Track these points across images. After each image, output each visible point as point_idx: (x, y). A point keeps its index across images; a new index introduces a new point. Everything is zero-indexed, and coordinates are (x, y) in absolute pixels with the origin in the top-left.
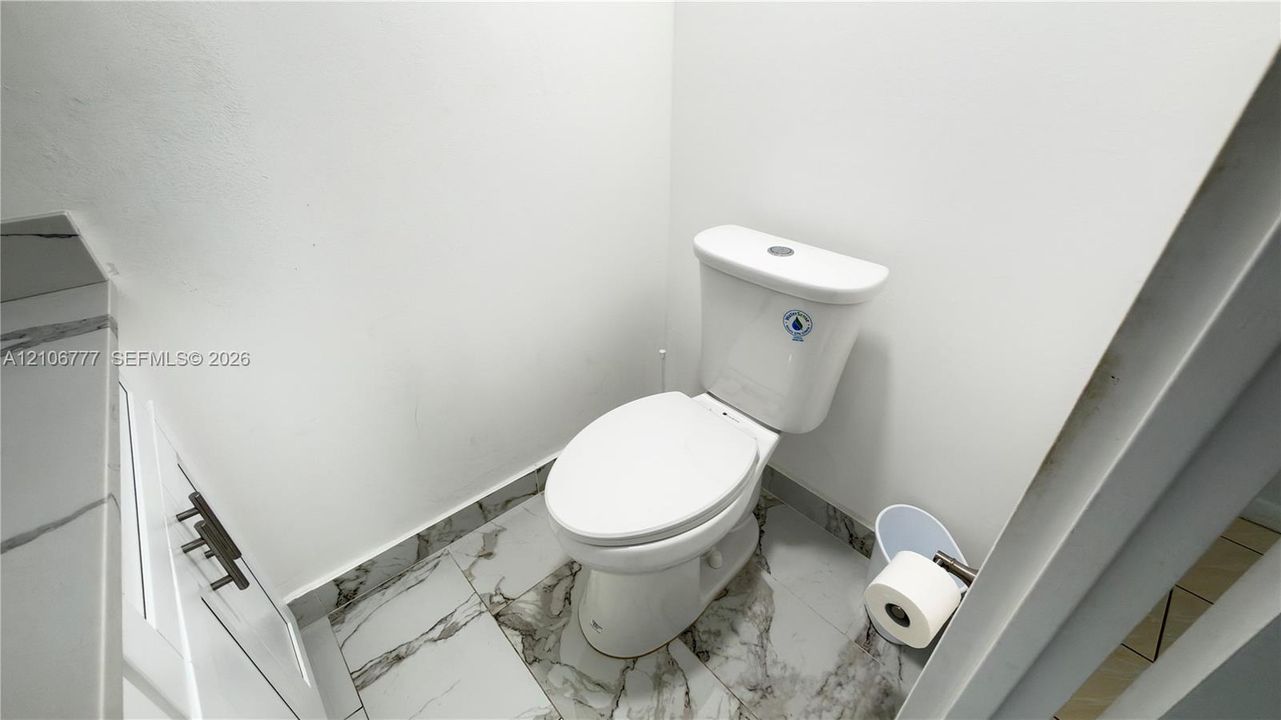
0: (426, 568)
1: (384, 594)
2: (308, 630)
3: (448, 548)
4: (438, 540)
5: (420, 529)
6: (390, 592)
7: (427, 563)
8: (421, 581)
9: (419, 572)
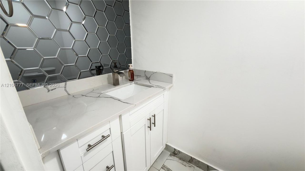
0: (189, 165)
1: (179, 160)
2: (165, 151)
3: (196, 167)
4: (195, 163)
5: (193, 156)
6: (180, 161)
7: (189, 164)
8: (185, 166)
9: (187, 164)
